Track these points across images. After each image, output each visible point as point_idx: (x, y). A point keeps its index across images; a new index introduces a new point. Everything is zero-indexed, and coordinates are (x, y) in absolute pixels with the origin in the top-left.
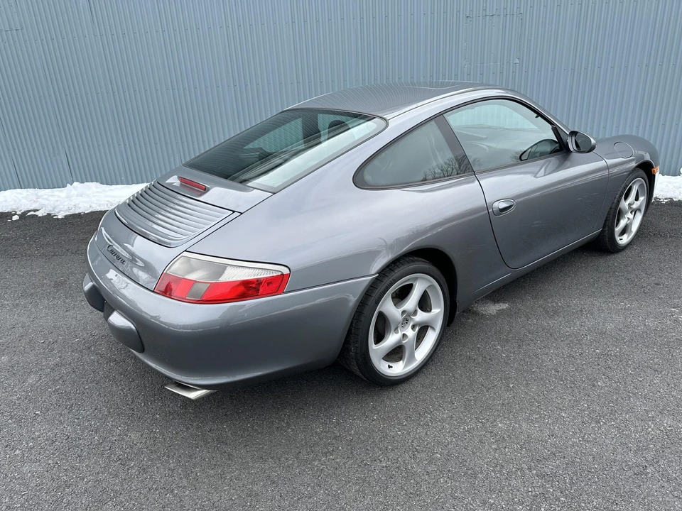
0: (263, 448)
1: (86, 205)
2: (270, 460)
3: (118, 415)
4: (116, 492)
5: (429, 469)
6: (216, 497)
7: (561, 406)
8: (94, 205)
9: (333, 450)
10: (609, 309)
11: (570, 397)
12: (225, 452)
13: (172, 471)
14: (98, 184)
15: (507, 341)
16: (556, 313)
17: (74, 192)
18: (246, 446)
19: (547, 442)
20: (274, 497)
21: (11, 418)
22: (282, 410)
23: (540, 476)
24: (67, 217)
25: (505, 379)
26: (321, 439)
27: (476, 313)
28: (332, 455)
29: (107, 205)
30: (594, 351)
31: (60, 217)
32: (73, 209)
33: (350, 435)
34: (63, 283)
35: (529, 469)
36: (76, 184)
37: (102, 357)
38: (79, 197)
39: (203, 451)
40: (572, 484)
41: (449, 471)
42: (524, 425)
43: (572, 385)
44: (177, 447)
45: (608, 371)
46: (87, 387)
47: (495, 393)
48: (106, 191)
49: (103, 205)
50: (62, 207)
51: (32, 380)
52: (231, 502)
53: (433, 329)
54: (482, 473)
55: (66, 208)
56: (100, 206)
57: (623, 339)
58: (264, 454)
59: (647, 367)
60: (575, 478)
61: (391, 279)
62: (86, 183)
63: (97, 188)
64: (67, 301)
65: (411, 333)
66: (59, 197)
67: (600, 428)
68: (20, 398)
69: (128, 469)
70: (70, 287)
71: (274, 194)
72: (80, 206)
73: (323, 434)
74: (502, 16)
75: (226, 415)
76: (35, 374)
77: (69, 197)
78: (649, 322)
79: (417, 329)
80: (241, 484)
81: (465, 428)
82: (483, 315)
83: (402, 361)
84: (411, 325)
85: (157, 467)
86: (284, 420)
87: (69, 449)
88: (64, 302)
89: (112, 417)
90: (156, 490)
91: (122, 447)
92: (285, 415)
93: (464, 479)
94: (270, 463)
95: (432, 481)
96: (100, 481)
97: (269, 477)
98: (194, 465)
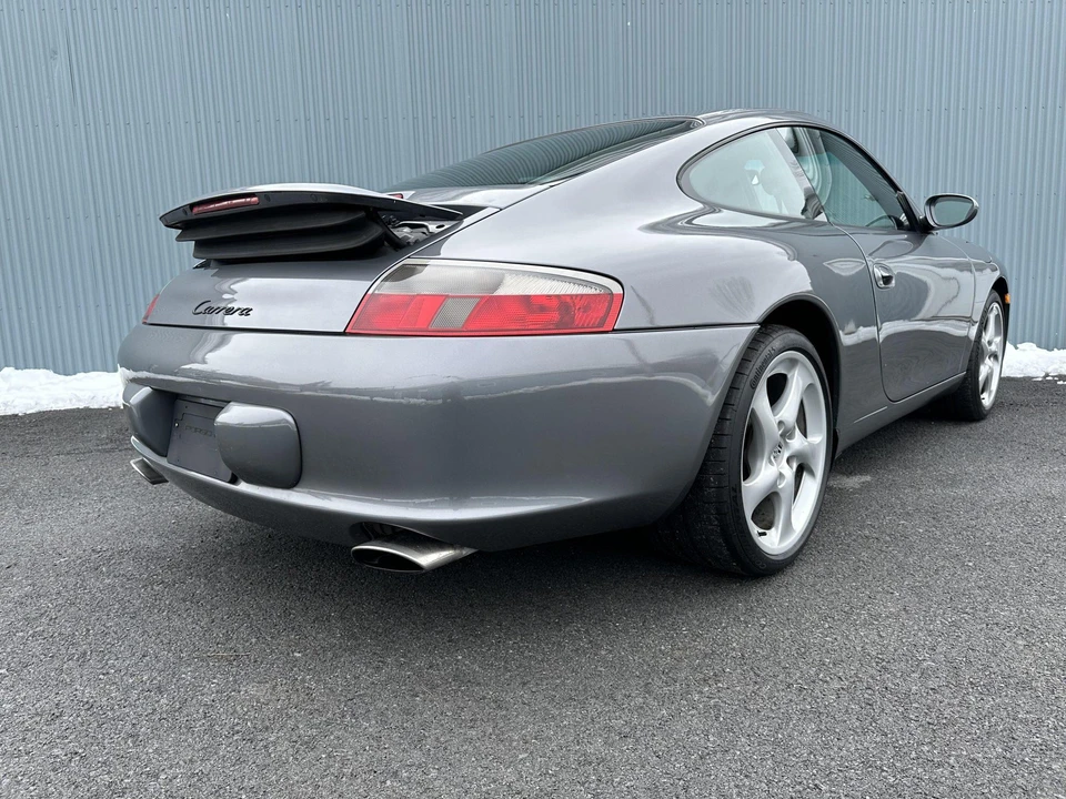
0: (563, 683)
1: (27, 402)
2: (593, 701)
3: (202, 660)
6: (509, 775)
8: (44, 402)
9: (715, 675)
12: (484, 698)
13: (377, 739)
14: (51, 373)
18: (524, 684)
22: (567, 625)
26: (680, 660)
28: (717, 682)
29: (71, 400)
32: (3, 408)
36: (8, 370)
37: (128, 580)
38: (13, 392)
39: (431, 701)
44: (367, 700)
48: (67, 382)
49: (63, 400)
53: (812, 473)
56: (56, 401)
58: (573, 693)
62: (27, 370)
63: (49, 377)
64: (24, 511)
65: (787, 472)
69: (265, 747)
71: (553, 186)
72: (15, 403)
73: (678, 653)
79: (794, 467)
80: (553, 746)
82: (841, 489)
83: (773, 529)
84: (786, 455)
85: (338, 738)
86: (581, 639)
87: (100, 726)
88: (18, 513)
89: (189, 665)
90: (353, 776)
91: (235, 711)
92: (578, 631)
93: (1012, 692)
94: (595, 707)
95: (956, 702)
96: (201, 776)
97: (610, 729)
98: (424, 725)
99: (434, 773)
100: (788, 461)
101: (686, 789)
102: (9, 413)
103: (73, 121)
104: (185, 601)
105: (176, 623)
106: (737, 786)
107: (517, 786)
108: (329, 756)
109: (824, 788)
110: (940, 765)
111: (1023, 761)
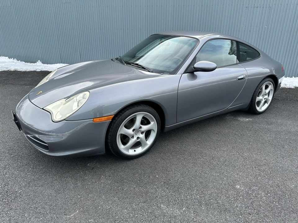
7: (269, 152)
9: (184, 154)
10: (294, 125)
11: (273, 150)
15: (251, 130)
16: (272, 123)
19: (263, 161)
23: (259, 170)
25: (249, 142)
27: (239, 121)
30: (285, 137)
33: (190, 150)
35: (255, 168)
40: (271, 173)
41: (226, 164)
42: (255, 156)
43: (275, 146)
47: (244, 145)
54: (237, 166)
60: (272, 172)
67: (283, 160)
74: (261, 8)
81: (232, 154)
82: (242, 121)
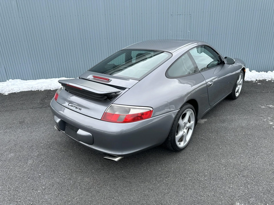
0: (141, 178)
1: (17, 89)
2: (147, 182)
3: (76, 172)
4: (91, 201)
5: (206, 179)
6: (132, 198)
8: (21, 89)
9: (168, 176)
10: (241, 119)
11: (242, 150)
12: (128, 181)
13: (110, 190)
14: (20, 80)
16: (224, 121)
17: (10, 84)
18: (134, 178)
19: (241, 165)
20: (154, 196)
21: (29, 178)
22: (142, 164)
23: (243, 176)
24: (10, 94)
25: (218, 145)
26: (162, 172)
28: (168, 178)
29: (27, 89)
30: (242, 133)
31: (6, 94)
32: (11, 91)
33: (172, 170)
34: (23, 122)
35: (239, 175)
36: (10, 80)
38: (13, 86)
39: (118, 182)
40: (254, 178)
41: (213, 178)
42: (231, 160)
43: (240, 145)
44: (107, 182)
45: (250, 140)
46: (57, 163)
47: (216, 151)
48: (25, 83)
49: (25, 88)
50: (6, 90)
51: (30, 162)
52: (139, 199)
53: (191, 129)
54: (224, 178)
55: (8, 90)
56: (24, 89)
57: (250, 129)
58: (143, 180)
59: (261, 137)
61: (182, 111)
62: (15, 80)
63: (20, 81)
64: (29, 129)
65: (186, 131)
66: (3, 86)
67: (255, 159)
68: (28, 170)
69: (91, 192)
70: (27, 123)
71: (139, 81)
72: (14, 89)
73: (162, 171)
74: (184, 15)
75: (121, 168)
76: (30, 159)
77: (7, 86)
78: (256, 122)
79: (187, 129)
80: (139, 192)
81: (211, 163)
82: (200, 124)
83: (182, 142)
84: (185, 128)
85: (103, 190)
86: (145, 167)
87: (62, 187)
88: (28, 130)
89: (74, 173)
90: (107, 198)
91: (84, 184)
92: (144, 165)
93: (219, 180)
94: (147, 183)
95: (209, 183)
96: (82, 198)
97: (149, 188)
98: (118, 188)
99: (120, 198)
100: (186, 129)
101: (161, 201)
102: (13, 92)
103: (19, 17)
104: (69, 157)
105: (69, 162)
106: (169, 201)
107: (134, 200)
108: (102, 194)
109: (183, 201)
110: (203, 196)
111: (216, 196)
